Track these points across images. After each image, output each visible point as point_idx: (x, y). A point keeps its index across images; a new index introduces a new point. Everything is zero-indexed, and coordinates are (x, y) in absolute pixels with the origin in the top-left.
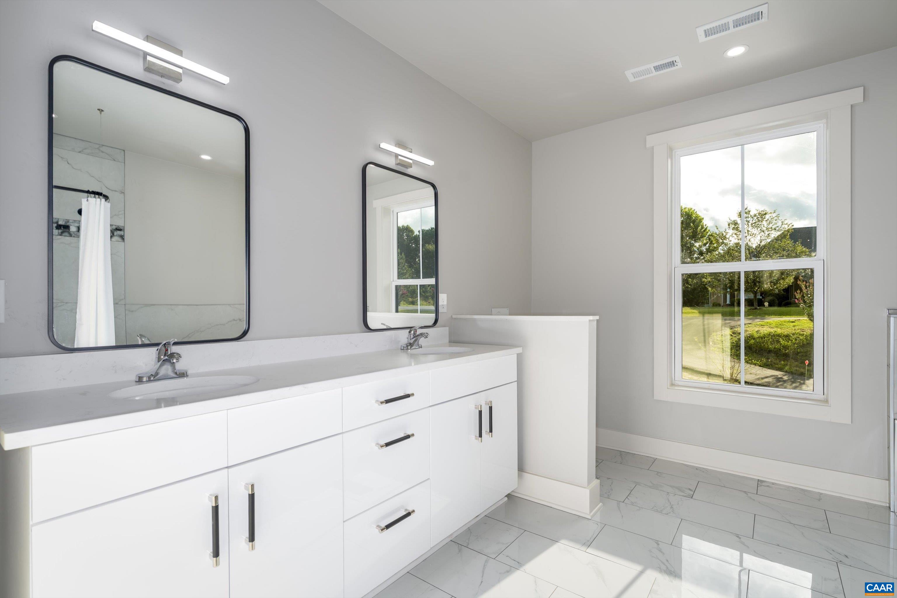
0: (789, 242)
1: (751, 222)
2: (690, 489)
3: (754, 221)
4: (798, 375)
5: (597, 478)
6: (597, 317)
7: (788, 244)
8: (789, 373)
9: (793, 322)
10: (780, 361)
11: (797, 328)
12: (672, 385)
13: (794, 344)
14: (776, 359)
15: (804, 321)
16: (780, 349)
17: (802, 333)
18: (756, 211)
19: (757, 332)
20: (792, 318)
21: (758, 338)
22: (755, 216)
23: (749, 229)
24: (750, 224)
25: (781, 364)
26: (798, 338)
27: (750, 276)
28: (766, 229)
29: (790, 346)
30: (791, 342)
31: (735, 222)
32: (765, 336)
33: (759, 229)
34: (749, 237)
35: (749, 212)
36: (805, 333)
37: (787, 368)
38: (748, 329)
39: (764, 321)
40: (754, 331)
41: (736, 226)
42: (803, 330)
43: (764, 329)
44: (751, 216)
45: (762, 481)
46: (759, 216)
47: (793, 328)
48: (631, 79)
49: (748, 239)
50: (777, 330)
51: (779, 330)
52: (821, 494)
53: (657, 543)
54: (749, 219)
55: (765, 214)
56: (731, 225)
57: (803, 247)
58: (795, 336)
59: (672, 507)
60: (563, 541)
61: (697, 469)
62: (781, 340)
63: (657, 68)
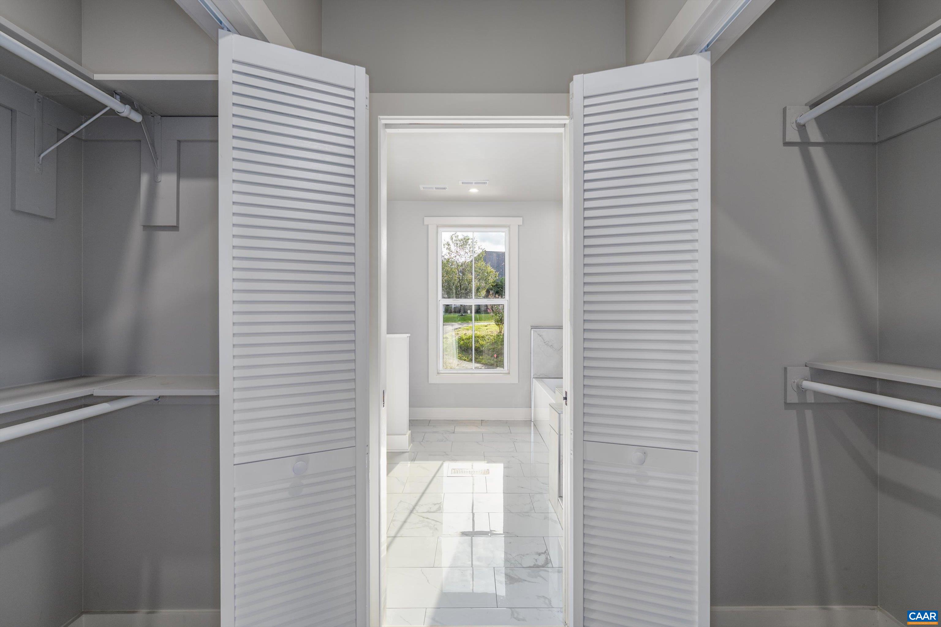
0: (483, 263)
1: (459, 244)
2: (452, 430)
3: (461, 244)
4: (490, 366)
5: (409, 430)
6: (409, 335)
7: (483, 264)
8: (484, 364)
9: (486, 326)
10: (479, 356)
11: (488, 330)
12: (438, 373)
13: (487, 343)
14: (477, 355)
15: (492, 325)
16: (479, 347)
17: (491, 334)
18: (462, 236)
19: (465, 334)
20: (485, 323)
21: (465, 339)
22: (462, 240)
23: (458, 251)
24: (458, 246)
25: (480, 359)
26: (490, 338)
27: (458, 289)
28: (468, 251)
29: (485, 345)
30: (486, 342)
31: (449, 243)
32: (470, 337)
33: (464, 251)
34: (458, 257)
35: (458, 236)
36: (493, 335)
37: (483, 361)
38: (459, 332)
39: (468, 325)
40: (463, 334)
41: (449, 247)
42: (492, 332)
43: (469, 332)
44: (459, 239)
45: (483, 420)
46: (464, 241)
47: (487, 331)
48: (422, 189)
49: (457, 259)
50: (477, 333)
51: (478, 332)
52: (507, 420)
53: (445, 452)
54: (458, 242)
55: (468, 239)
56: (445, 245)
57: (491, 267)
58: (487, 337)
59: (446, 439)
60: (401, 462)
61: (452, 421)
62: (479, 340)
63: (436, 188)
